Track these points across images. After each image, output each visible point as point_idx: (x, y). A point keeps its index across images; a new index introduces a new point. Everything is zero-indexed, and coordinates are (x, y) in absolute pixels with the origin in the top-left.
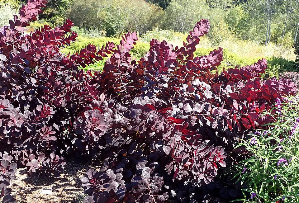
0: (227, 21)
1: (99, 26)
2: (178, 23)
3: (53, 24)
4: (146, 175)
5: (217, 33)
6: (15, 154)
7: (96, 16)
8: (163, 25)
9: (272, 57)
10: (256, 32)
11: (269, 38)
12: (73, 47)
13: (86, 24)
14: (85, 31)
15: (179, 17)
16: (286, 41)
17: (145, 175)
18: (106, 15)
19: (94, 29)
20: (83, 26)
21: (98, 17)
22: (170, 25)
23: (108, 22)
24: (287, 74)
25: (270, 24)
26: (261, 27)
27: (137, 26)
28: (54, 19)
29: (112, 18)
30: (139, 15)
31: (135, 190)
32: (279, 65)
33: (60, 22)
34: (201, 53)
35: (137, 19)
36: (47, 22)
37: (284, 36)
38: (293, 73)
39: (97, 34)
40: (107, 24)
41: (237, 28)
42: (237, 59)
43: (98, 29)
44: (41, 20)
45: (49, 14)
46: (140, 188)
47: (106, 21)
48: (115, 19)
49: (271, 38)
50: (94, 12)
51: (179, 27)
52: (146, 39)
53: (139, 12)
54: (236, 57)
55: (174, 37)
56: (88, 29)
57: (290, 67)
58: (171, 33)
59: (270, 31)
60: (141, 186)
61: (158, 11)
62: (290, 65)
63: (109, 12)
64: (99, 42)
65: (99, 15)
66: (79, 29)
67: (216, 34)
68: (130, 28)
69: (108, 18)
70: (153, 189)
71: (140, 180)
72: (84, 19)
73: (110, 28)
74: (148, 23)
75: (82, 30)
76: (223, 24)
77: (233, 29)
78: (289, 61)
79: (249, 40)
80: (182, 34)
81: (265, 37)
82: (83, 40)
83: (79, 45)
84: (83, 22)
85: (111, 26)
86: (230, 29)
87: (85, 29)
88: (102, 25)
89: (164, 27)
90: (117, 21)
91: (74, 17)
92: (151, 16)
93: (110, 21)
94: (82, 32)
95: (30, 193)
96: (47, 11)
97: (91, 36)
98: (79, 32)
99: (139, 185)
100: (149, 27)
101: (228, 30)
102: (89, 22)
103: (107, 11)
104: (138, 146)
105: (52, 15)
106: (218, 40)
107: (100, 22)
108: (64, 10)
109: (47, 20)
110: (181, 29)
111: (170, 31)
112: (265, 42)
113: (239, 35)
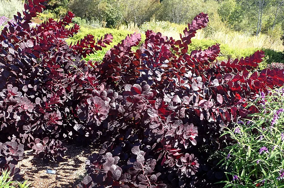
0: (220, 13)
1: (100, 16)
2: (174, 14)
3: (57, 15)
4: (141, 158)
5: (211, 24)
6: (22, 137)
7: (97, 8)
8: (160, 16)
9: (261, 48)
10: (248, 24)
11: (260, 29)
12: (76, 37)
13: (87, 15)
14: (87, 22)
15: (176, 8)
16: (275, 32)
17: (139, 158)
18: (107, 6)
19: (95, 20)
20: (85, 17)
21: (99, 8)
22: (167, 16)
23: (108, 13)
24: (274, 65)
25: (261, 16)
26: (253, 19)
27: (135, 17)
28: (58, 10)
29: (112, 10)
30: (137, 7)
31: (131, 171)
32: (268, 56)
33: (64, 12)
34: (195, 43)
35: (136, 10)
36: (51, 13)
37: (274, 27)
38: (280, 64)
39: (98, 25)
40: (107, 15)
41: (229, 19)
42: (228, 50)
43: (99, 19)
44: (46, 11)
45: (53, 5)
46: (135, 169)
47: (106, 12)
48: (115, 10)
49: (262, 29)
50: (96, 4)
51: (175, 19)
52: (144, 29)
53: (137, 3)
54: (228, 48)
55: (170, 27)
56: (90, 20)
57: (278, 58)
58: (167, 24)
59: (261, 22)
60: (136, 168)
61: (156, 3)
62: (278, 56)
63: (109, 4)
64: (99, 32)
65: (100, 6)
66: (81, 20)
67: (209, 25)
68: (129, 19)
69: (108, 9)
70: (147, 170)
71: (135, 162)
72: (86, 10)
73: (110, 19)
74: (146, 14)
75: (84, 21)
76: (216, 16)
77: (225, 20)
78: (277, 52)
79: (241, 31)
80: (177, 25)
81: (257, 28)
82: (85, 30)
83: (81, 35)
84: (85, 13)
85: (111, 17)
86: (222, 20)
87: (86, 20)
88: (102, 16)
89: (161, 18)
90: (117, 12)
91: (77, 8)
92: (148, 7)
93: (110, 12)
94: (84, 22)
95: (36, 173)
96: (51, 3)
97: (93, 27)
98: (81, 23)
99: (134, 167)
100: (147, 18)
101: (221, 21)
102: (90, 13)
103: (108, 3)
104: (134, 132)
105: (56, 6)
106: (211, 31)
107: (101, 13)
108: (68, 2)
109: (51, 11)
110: (177, 20)
111: (166, 22)
112: (256, 33)
113: (231, 26)
